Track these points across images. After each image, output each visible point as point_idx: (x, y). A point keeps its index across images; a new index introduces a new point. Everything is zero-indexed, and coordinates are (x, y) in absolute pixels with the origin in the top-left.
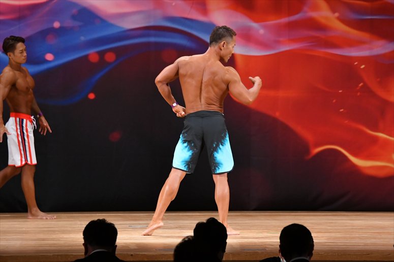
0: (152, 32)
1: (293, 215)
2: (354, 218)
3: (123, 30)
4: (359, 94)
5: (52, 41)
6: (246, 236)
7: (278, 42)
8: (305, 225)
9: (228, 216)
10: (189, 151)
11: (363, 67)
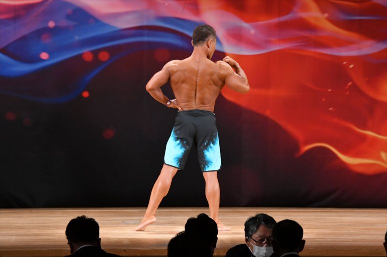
0: (145, 32)
1: (283, 211)
2: (342, 214)
3: (116, 29)
4: (348, 93)
5: (47, 40)
6: (237, 231)
7: (269, 42)
8: (297, 221)
9: (219, 212)
10: (181, 148)
11: (351, 66)
